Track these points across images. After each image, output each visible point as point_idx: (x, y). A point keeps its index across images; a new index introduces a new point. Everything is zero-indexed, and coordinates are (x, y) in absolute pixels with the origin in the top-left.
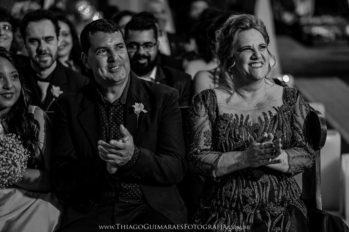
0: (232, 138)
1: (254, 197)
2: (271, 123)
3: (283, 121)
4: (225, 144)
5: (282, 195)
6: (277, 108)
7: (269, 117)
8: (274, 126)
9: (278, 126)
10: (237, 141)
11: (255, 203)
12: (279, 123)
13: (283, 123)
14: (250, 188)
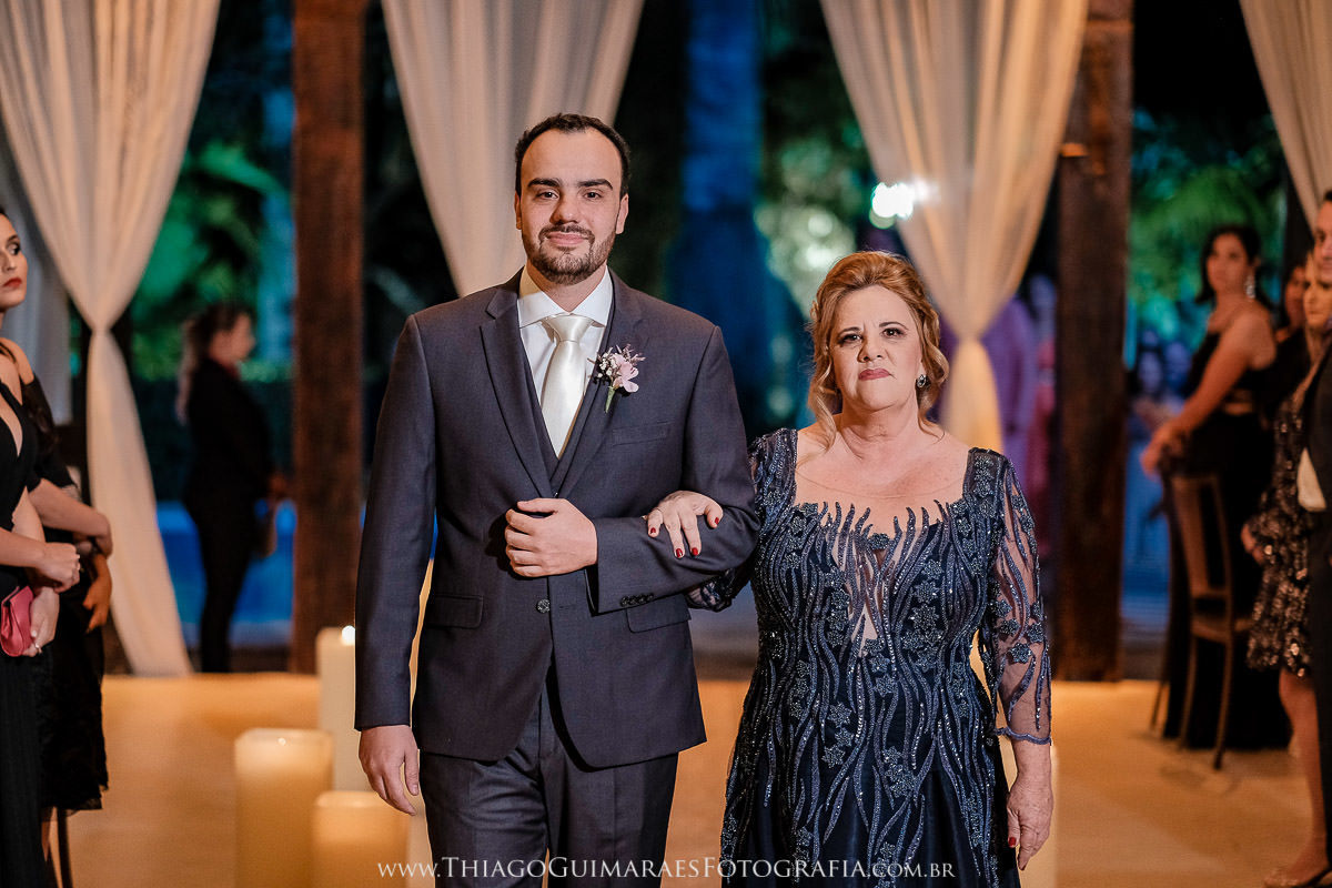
0: (816, 561)
1: (852, 728)
2: (918, 542)
3: (951, 538)
4: (798, 572)
5: (923, 730)
6: (944, 507)
7: (919, 525)
8: (923, 548)
9: (935, 551)
10: (827, 570)
11: (854, 744)
12: (939, 543)
13: (949, 545)
14: (847, 705)
